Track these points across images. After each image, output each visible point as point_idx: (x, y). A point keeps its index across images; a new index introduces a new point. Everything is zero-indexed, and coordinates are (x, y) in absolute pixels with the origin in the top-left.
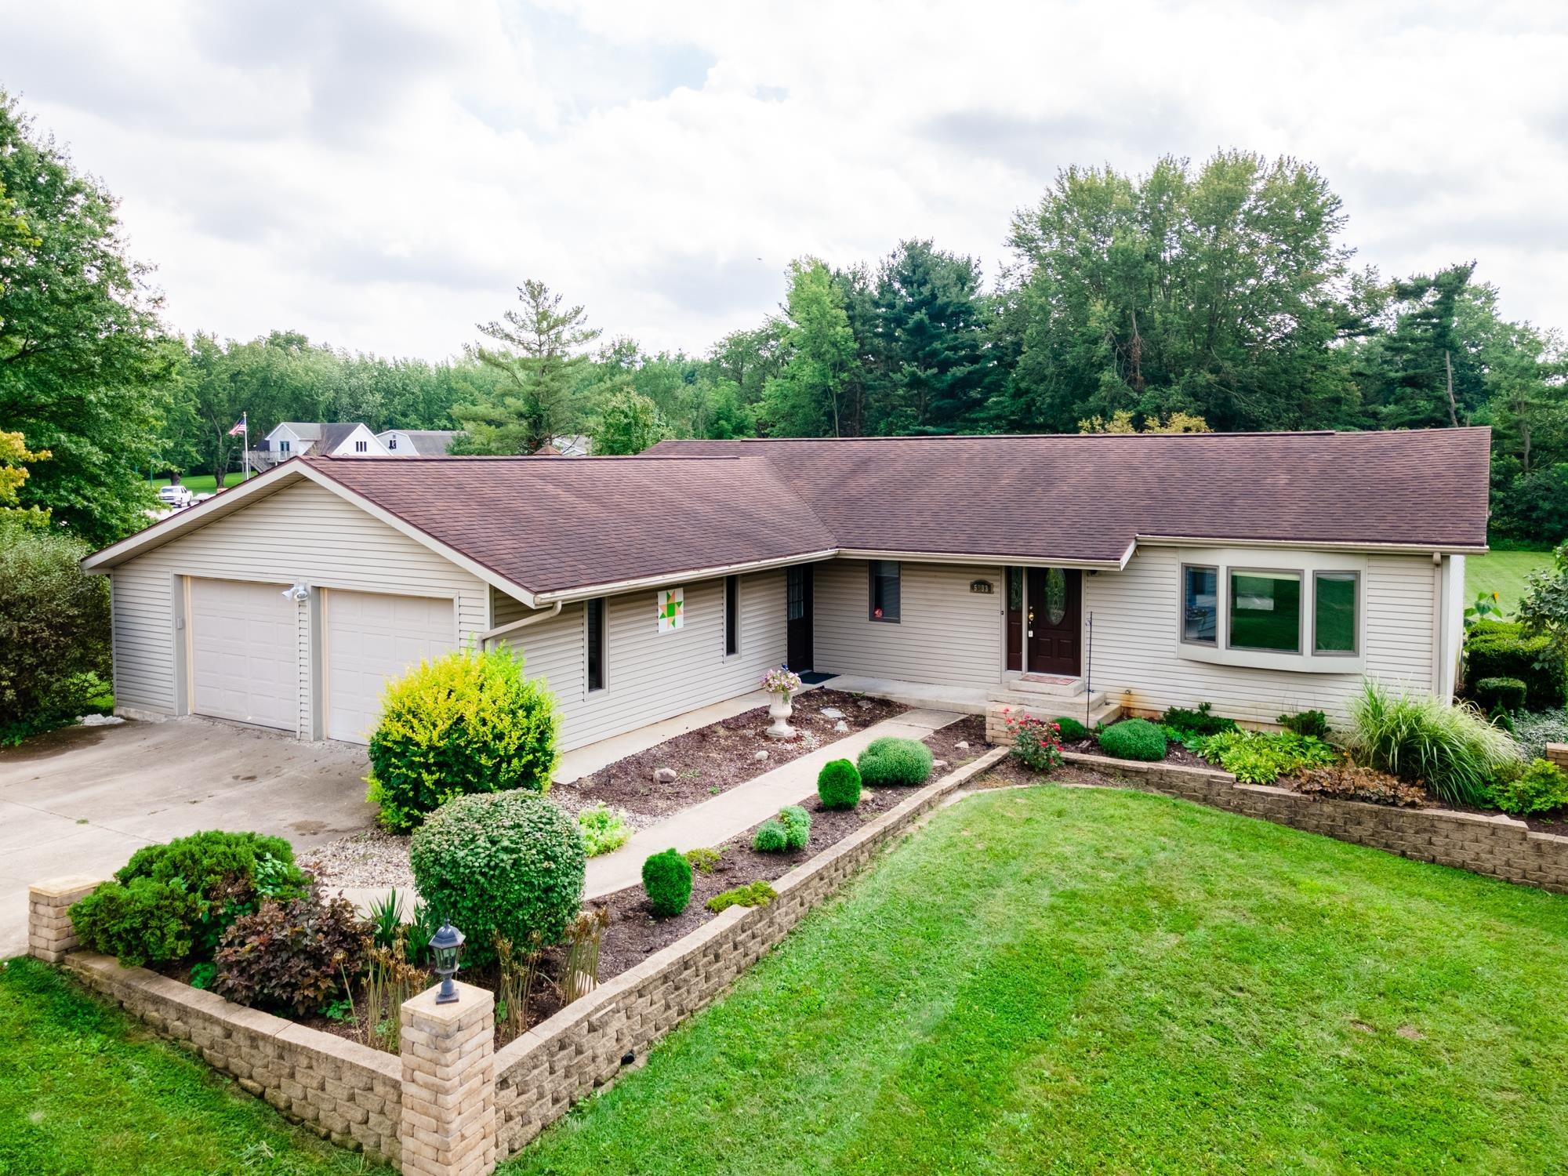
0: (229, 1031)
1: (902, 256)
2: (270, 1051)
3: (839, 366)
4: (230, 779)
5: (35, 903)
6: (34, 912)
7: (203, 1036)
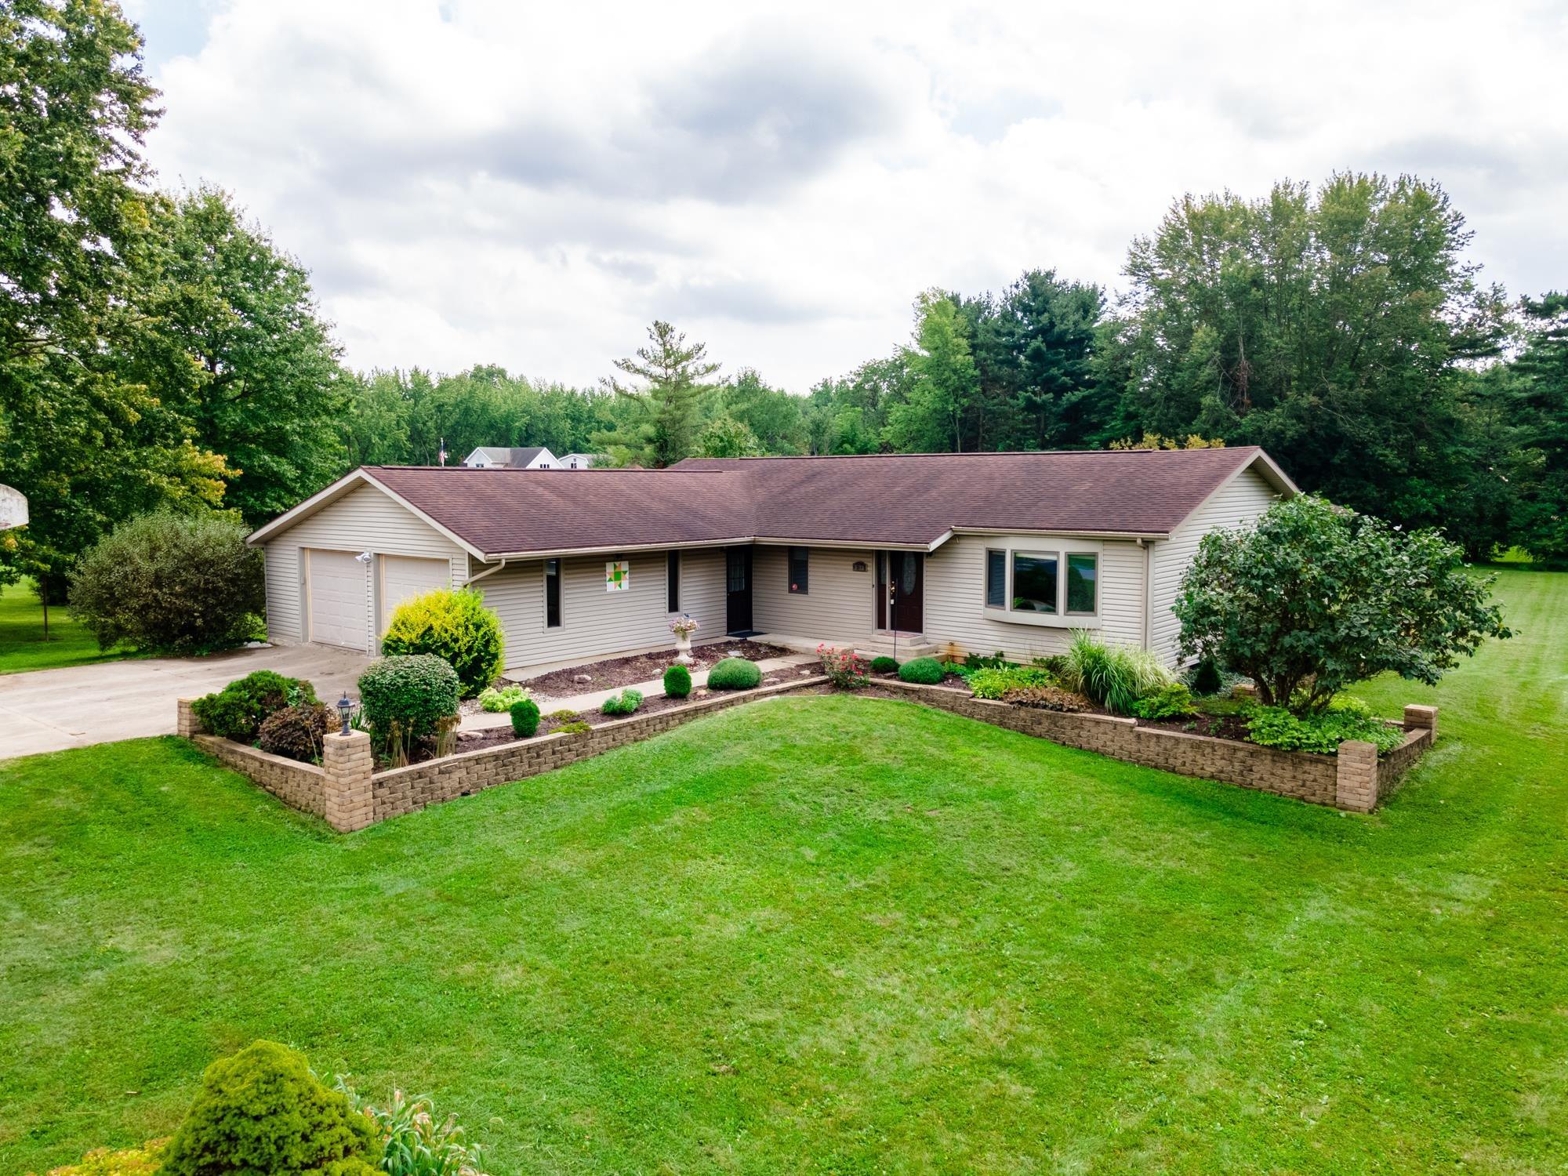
0: (262, 763)
1: (1025, 285)
2: (278, 771)
3: (962, 391)
4: (318, 674)
5: (180, 707)
6: (180, 712)
7: (253, 766)
